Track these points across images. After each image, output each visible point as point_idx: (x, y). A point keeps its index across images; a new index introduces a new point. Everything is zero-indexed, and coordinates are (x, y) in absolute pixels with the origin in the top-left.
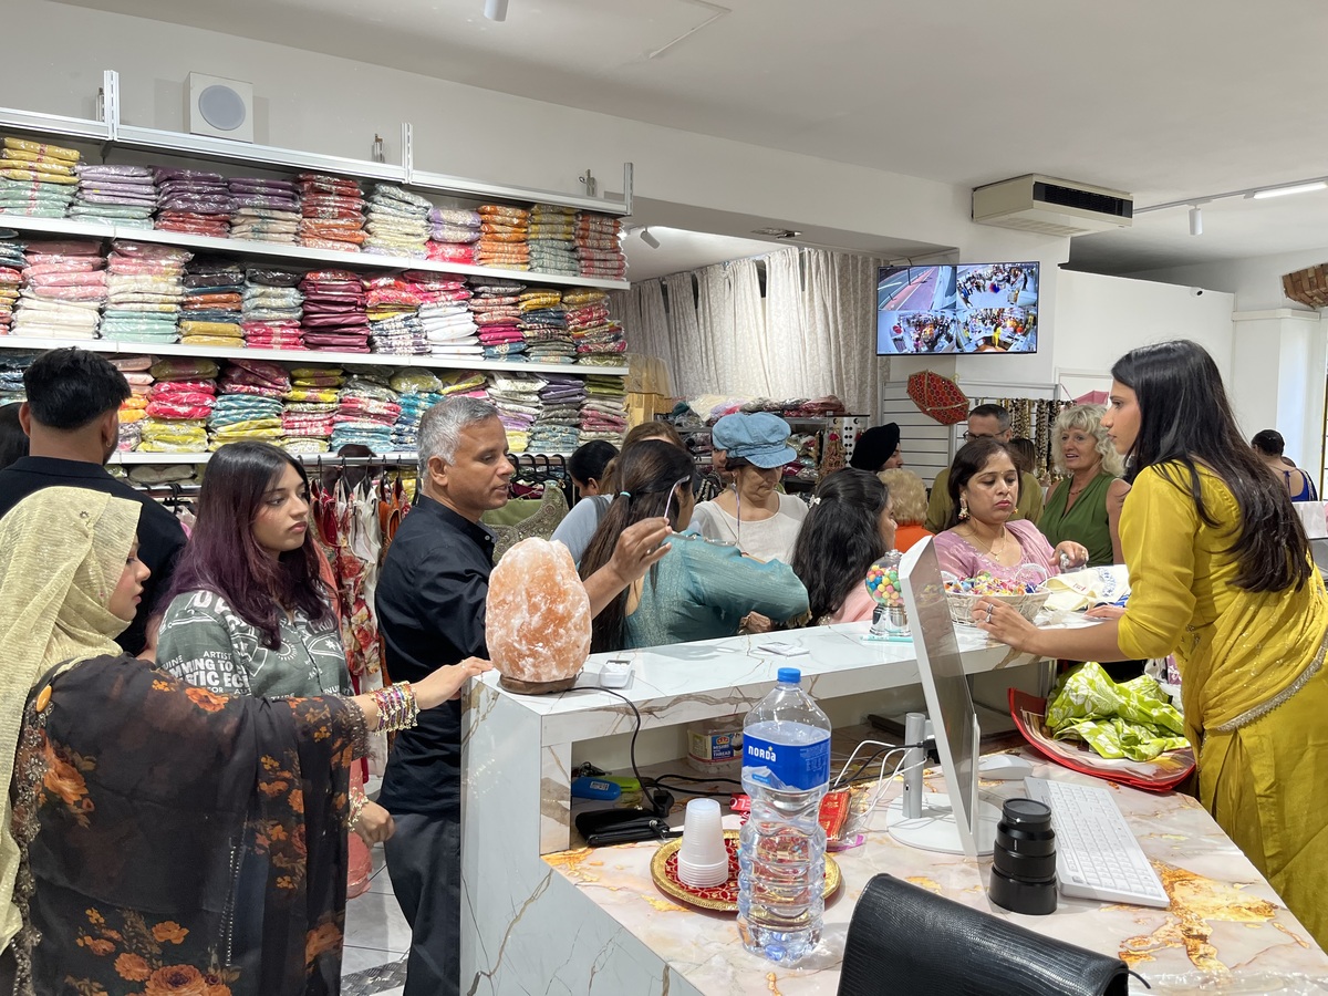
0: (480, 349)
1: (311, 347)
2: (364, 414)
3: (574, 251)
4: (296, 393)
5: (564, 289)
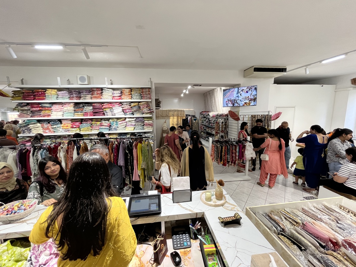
0: (124, 114)
1: (94, 115)
2: (103, 125)
3: (141, 95)
4: (93, 123)
5: (139, 102)
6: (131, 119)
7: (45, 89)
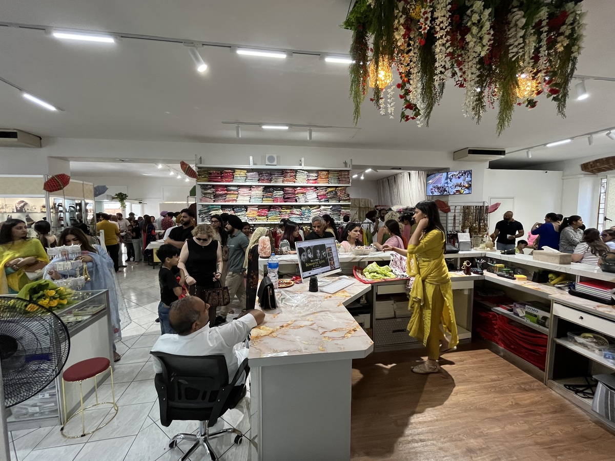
0: (318, 200)
1: (285, 202)
2: (294, 214)
3: (339, 179)
4: (282, 211)
5: (336, 187)
6: (326, 207)
7: (234, 170)
